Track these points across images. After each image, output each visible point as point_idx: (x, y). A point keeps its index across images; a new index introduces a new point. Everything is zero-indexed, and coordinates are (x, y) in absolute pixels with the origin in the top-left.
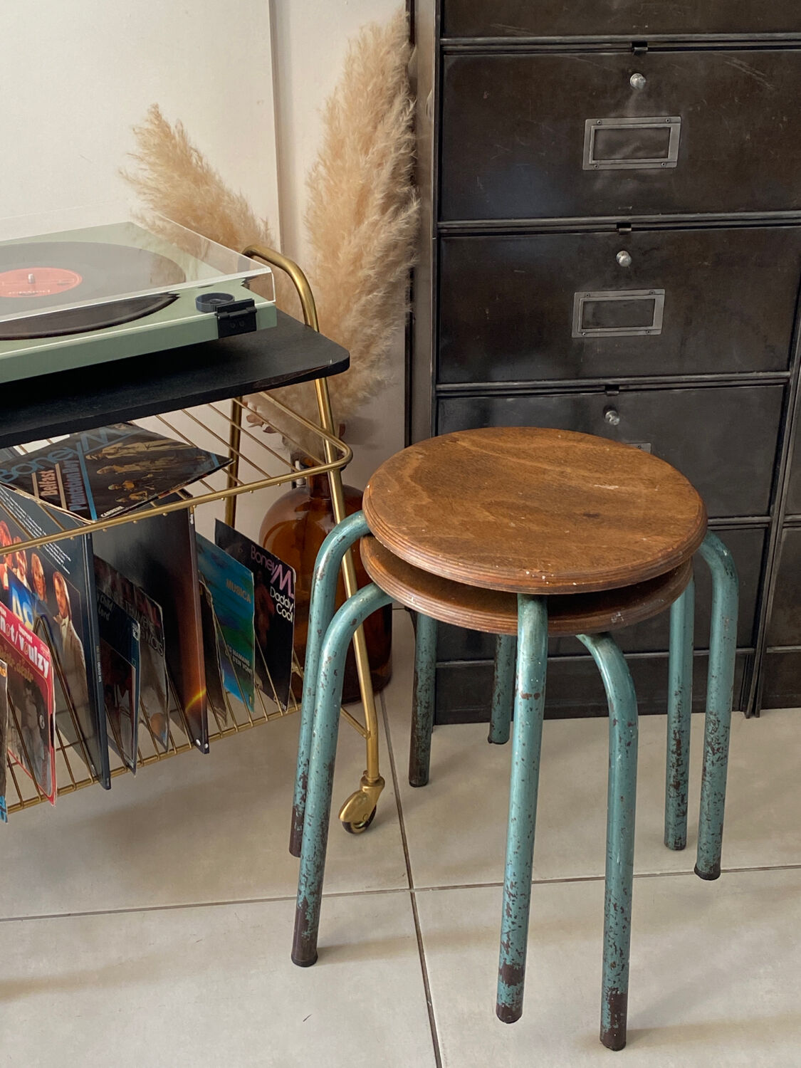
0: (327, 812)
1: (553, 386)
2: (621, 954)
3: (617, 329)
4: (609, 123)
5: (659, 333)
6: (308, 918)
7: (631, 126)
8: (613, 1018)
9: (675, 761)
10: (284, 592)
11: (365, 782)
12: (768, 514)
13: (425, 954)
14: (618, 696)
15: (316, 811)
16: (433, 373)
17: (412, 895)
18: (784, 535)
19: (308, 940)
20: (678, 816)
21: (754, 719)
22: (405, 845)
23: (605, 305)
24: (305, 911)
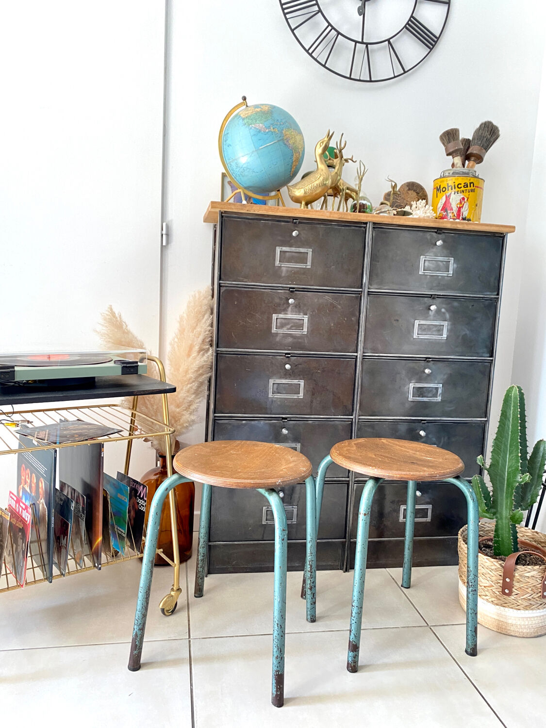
0: (150, 585)
2: (281, 651)
3: (286, 395)
4: (281, 316)
5: (302, 397)
6: (137, 643)
7: (289, 318)
8: (277, 688)
9: (309, 576)
10: (142, 499)
11: (173, 590)
12: (348, 477)
13: (192, 665)
15: (144, 585)
16: (213, 408)
17: (189, 641)
18: (355, 487)
19: (136, 656)
20: (312, 604)
21: (347, 573)
22: (189, 621)
23: (281, 385)
24: (136, 639)
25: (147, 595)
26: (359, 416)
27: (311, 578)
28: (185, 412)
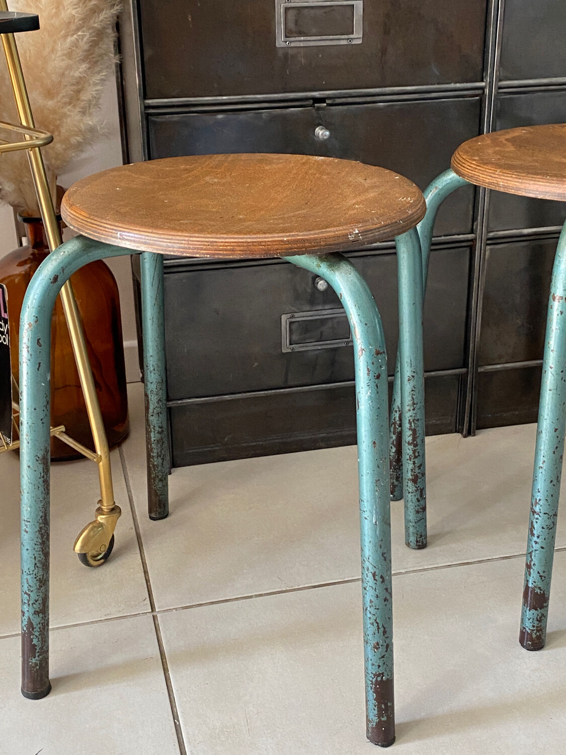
0: (45, 515)
1: (262, 99)
2: (385, 632)
3: (319, 38)
5: (360, 42)
6: (35, 641)
8: (380, 709)
9: (411, 453)
11: (100, 512)
12: (472, 232)
13: (170, 672)
14: (362, 320)
15: (32, 515)
16: (139, 86)
17: (154, 618)
18: (487, 253)
19: (38, 667)
20: (418, 512)
21: (470, 439)
22: (146, 572)
23: (306, 11)
24: (30, 634)
25: (42, 536)
26: (500, 80)
27: (416, 457)
28: (69, 107)
